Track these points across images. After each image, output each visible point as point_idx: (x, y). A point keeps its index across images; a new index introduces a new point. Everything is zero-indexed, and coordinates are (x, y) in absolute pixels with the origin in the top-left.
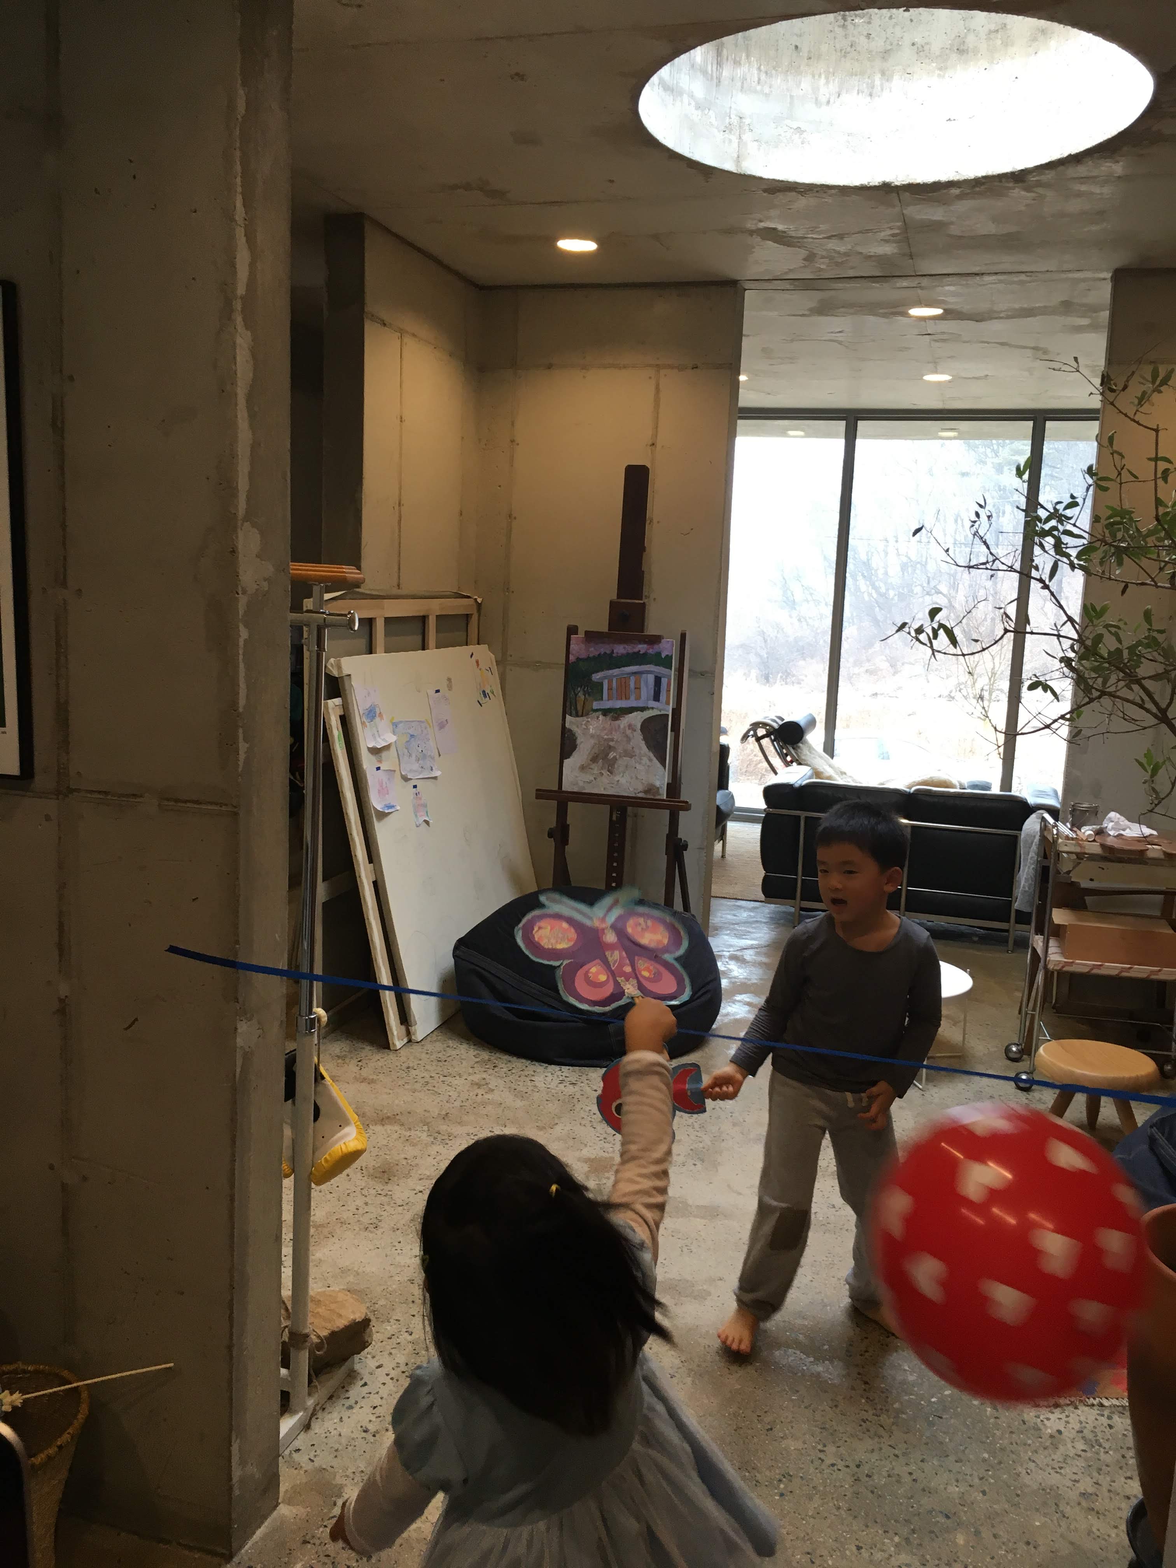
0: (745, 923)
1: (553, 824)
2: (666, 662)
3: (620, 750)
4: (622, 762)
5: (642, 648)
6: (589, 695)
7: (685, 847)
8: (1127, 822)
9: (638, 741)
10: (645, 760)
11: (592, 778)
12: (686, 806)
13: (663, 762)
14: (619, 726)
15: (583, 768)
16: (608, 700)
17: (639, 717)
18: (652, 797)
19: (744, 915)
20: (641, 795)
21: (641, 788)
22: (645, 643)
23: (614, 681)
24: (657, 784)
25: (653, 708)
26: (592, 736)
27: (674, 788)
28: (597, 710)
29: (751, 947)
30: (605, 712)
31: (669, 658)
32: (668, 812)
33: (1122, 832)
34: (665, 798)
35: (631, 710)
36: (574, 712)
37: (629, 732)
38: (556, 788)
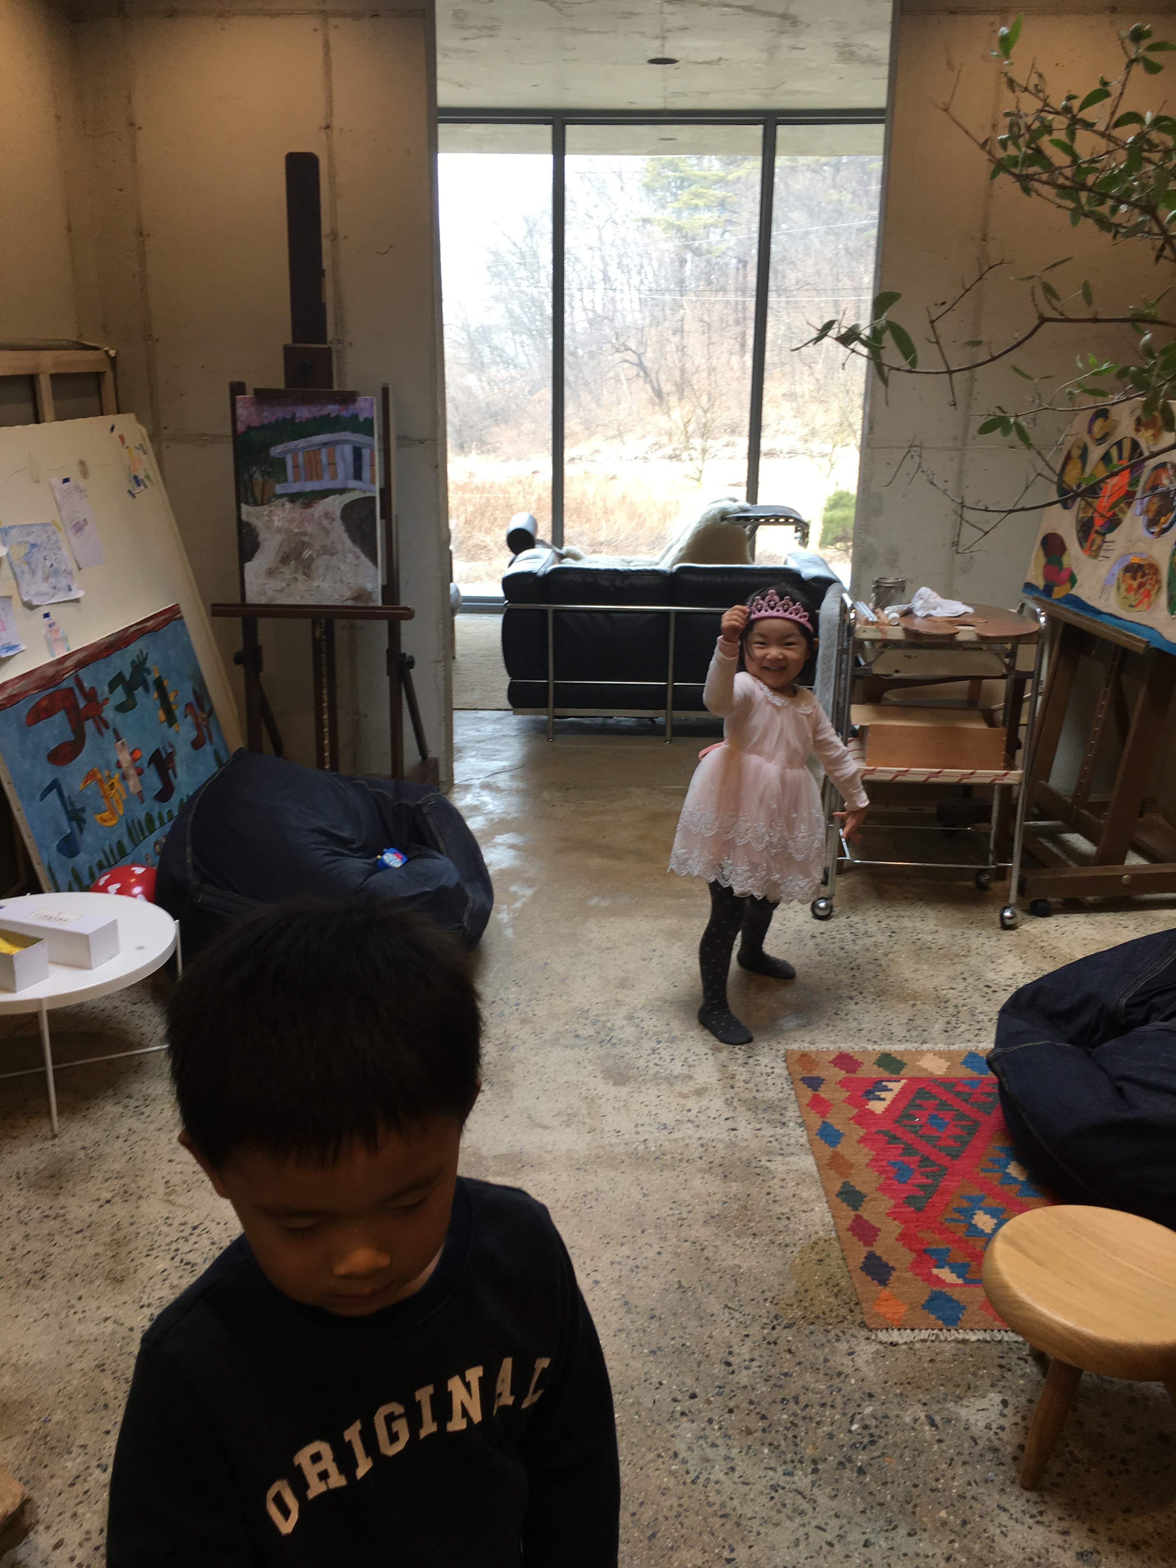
0: (491, 739)
1: (239, 646)
2: (366, 428)
3: (317, 547)
4: (320, 563)
5: (332, 409)
6: (269, 476)
7: (411, 664)
8: (939, 600)
9: (340, 535)
10: (350, 557)
11: (284, 585)
12: (409, 614)
13: (373, 558)
14: (312, 515)
15: (271, 573)
16: (295, 481)
17: (337, 502)
18: (364, 605)
19: (489, 729)
20: (350, 603)
21: (348, 594)
22: (335, 402)
23: (300, 455)
24: (369, 587)
25: (354, 489)
26: (279, 530)
27: (391, 590)
28: (281, 496)
29: (503, 771)
30: (293, 498)
31: (369, 422)
32: (385, 623)
33: (932, 612)
34: (380, 604)
35: (325, 494)
36: (251, 500)
37: (326, 523)
38: (238, 601)
